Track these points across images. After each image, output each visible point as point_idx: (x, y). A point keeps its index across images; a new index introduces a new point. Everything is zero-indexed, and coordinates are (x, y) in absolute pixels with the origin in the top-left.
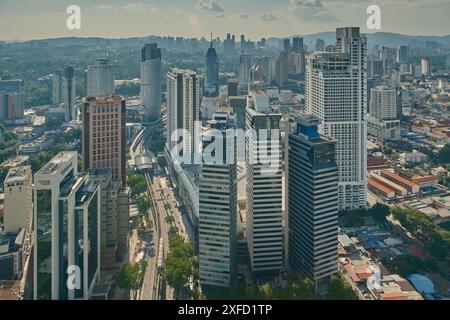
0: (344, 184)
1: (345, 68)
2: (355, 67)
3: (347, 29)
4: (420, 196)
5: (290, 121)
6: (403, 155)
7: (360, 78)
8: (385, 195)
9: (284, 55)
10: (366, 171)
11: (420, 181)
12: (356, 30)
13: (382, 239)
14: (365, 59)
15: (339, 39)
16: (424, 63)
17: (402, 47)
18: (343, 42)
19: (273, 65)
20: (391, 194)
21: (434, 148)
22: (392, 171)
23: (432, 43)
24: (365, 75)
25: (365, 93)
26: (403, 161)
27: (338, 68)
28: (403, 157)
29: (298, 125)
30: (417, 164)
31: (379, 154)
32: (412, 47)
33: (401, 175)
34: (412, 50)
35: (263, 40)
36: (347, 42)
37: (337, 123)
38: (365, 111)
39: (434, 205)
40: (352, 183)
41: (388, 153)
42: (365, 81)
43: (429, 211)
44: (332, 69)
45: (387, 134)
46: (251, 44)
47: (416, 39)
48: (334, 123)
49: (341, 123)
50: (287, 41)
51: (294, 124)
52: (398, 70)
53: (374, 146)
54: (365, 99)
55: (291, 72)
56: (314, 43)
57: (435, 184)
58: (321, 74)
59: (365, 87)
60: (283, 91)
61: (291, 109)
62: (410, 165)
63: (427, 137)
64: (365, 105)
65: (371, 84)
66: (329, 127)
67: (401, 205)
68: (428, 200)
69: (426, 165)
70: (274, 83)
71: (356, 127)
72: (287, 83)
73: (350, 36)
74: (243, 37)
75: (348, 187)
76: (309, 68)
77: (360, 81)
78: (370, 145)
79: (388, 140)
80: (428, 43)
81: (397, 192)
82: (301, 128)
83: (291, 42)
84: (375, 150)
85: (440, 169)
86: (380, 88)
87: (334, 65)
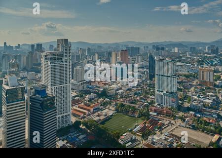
0: (61, 116)
1: (61, 59)
2: (66, 58)
3: (62, 39)
4: (94, 113)
5: (31, 89)
6: (87, 96)
7: (68, 63)
8: (79, 116)
9: (31, 53)
10: (71, 107)
11: (94, 106)
12: (66, 40)
13: (77, 137)
14: (71, 54)
15: (58, 45)
16: (96, 55)
17: (88, 48)
18: (60, 46)
19: (24, 59)
20: (82, 115)
21: (99, 91)
22: (83, 104)
23: (100, 46)
24: (71, 61)
25: (71, 70)
26: (87, 99)
27: (58, 59)
28: (87, 97)
29: (35, 90)
30: (93, 99)
31: (78, 98)
32: (92, 48)
33: (86, 105)
34: (92, 50)
35: (19, 45)
36: (62, 46)
37: (57, 86)
38: (71, 79)
39: (98, 116)
40: (64, 114)
41: (81, 96)
42: (71, 64)
43: (96, 119)
44: (55, 59)
45: (81, 88)
46: (11, 47)
47: (94, 45)
48: (55, 87)
49: (59, 86)
50: (33, 46)
51: (33, 90)
52: (86, 58)
53: (76, 94)
54: (71, 73)
55: (35, 62)
56: (48, 47)
57: (99, 106)
58: (49, 63)
59: (71, 67)
60: (30, 73)
61: (34, 82)
62: (90, 100)
63: (97, 87)
64: (71, 76)
65: (73, 66)
66: (53, 89)
67: (86, 119)
68: (96, 114)
69: (96, 99)
70: (25, 69)
71: (66, 87)
72: (32, 68)
73: (63, 43)
74: (5, 43)
75: (62, 117)
76: (43, 60)
77: (68, 65)
78: (74, 94)
79: (82, 91)
80: (98, 46)
81: (84, 113)
82: (37, 92)
83: (35, 46)
84: (76, 96)
85: (101, 99)
86: (78, 67)
87: (55, 58)
